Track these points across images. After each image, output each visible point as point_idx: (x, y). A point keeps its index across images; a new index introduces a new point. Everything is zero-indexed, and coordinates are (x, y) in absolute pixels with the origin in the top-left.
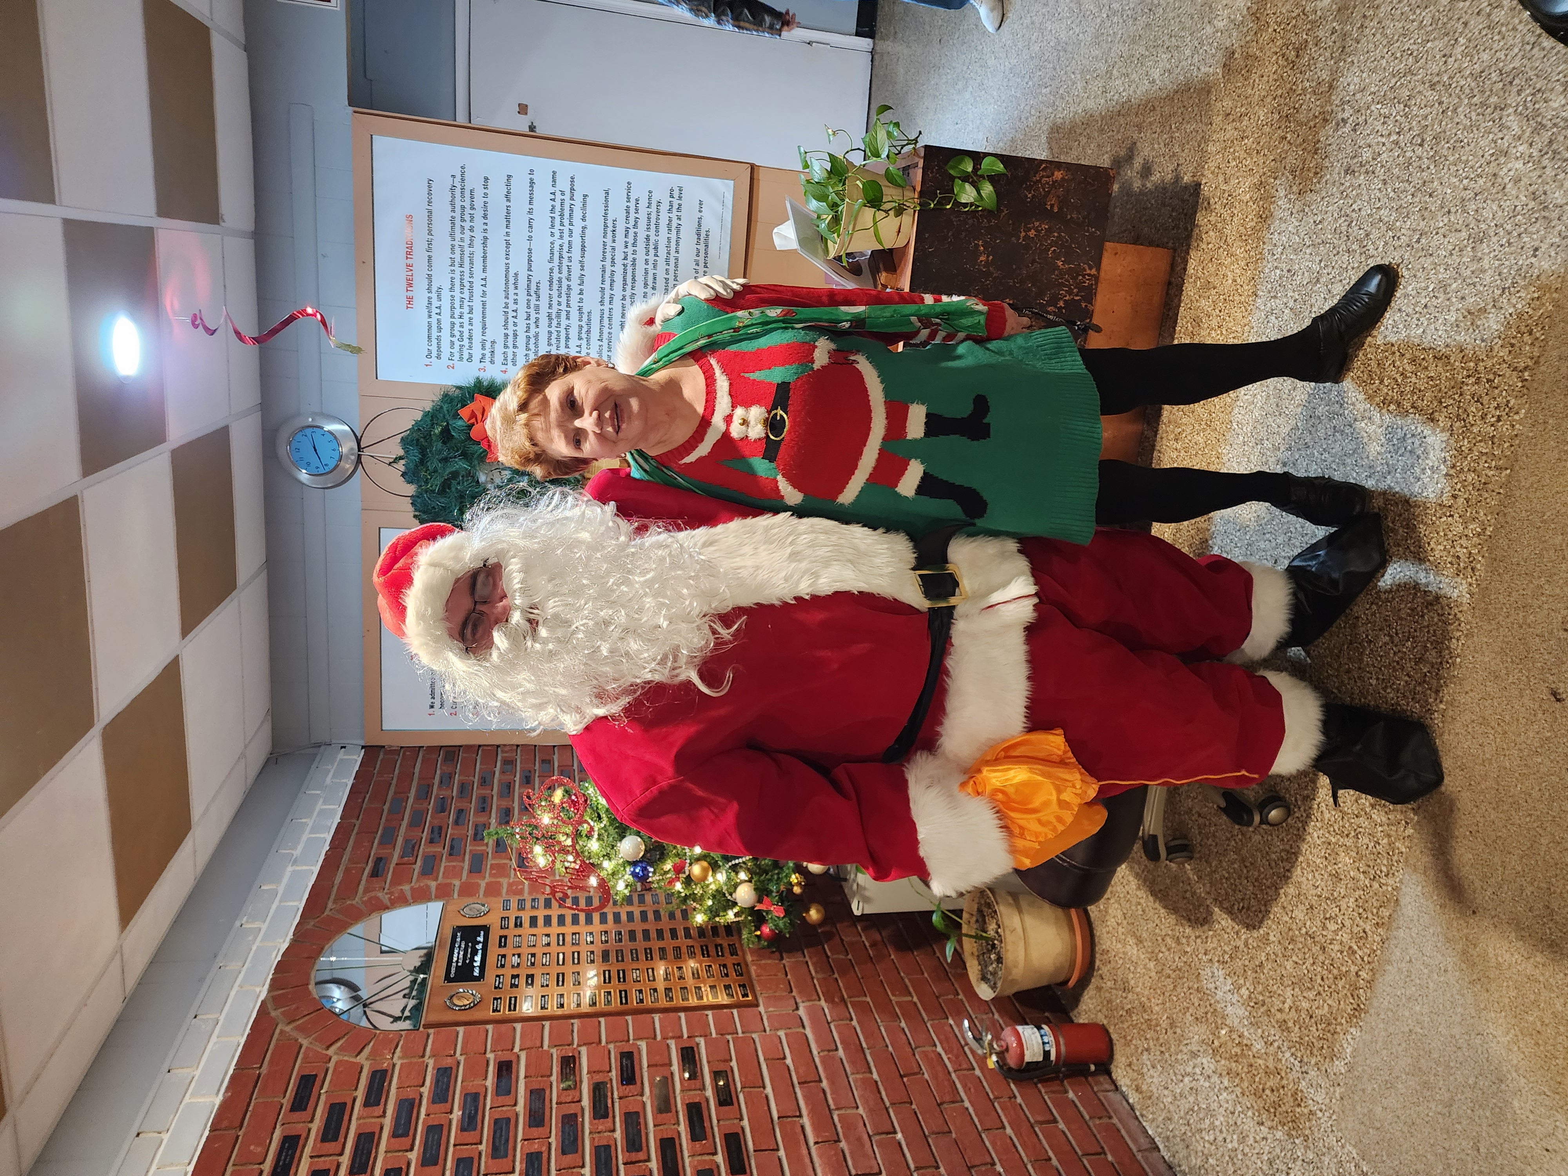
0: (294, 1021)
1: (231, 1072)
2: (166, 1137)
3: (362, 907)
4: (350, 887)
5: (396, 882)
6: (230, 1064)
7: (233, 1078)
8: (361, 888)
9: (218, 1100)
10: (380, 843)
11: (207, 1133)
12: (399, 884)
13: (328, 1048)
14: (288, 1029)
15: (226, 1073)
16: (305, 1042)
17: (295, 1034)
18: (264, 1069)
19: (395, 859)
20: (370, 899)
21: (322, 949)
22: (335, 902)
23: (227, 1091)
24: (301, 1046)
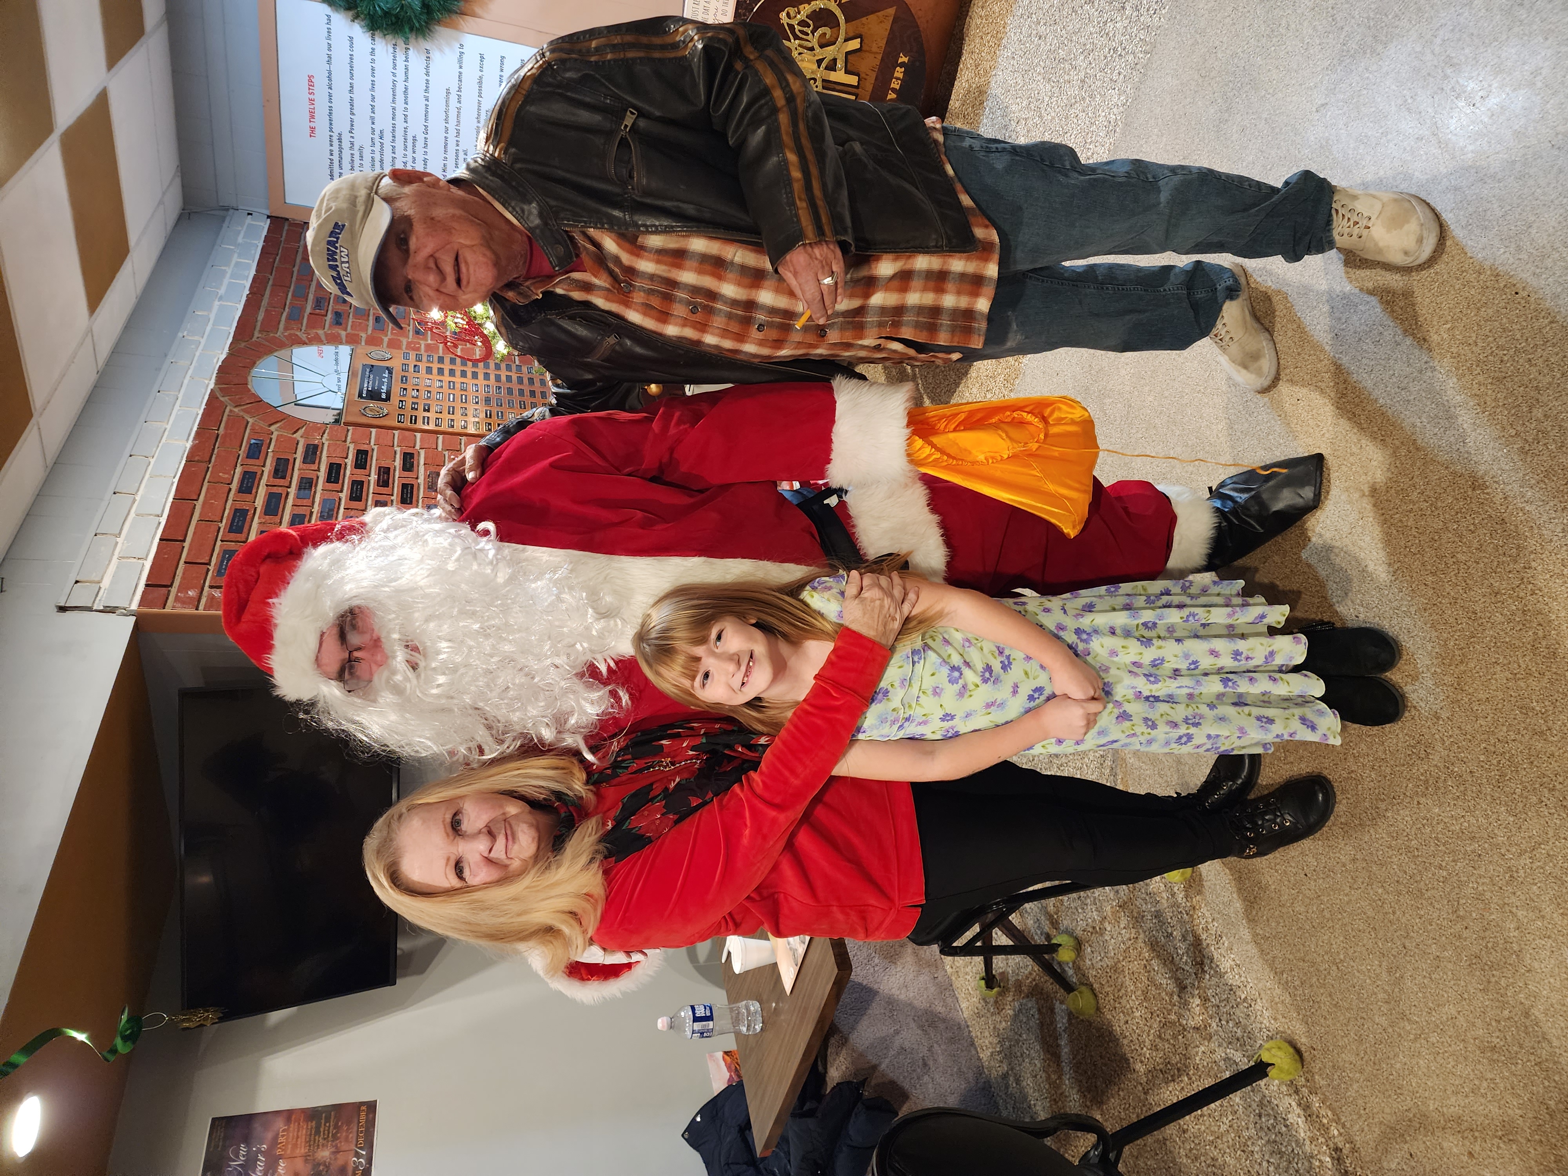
0: (240, 405)
1: (195, 429)
2: (153, 461)
3: (284, 339)
4: (271, 324)
5: (311, 325)
6: (193, 424)
7: (197, 433)
8: (282, 326)
9: (189, 445)
10: (293, 296)
11: (184, 462)
12: (314, 328)
13: (270, 425)
14: (236, 410)
15: (191, 429)
16: (251, 420)
17: (242, 414)
18: (222, 431)
19: (309, 309)
20: (290, 334)
21: (255, 363)
22: (260, 331)
23: (195, 439)
24: (248, 422)
